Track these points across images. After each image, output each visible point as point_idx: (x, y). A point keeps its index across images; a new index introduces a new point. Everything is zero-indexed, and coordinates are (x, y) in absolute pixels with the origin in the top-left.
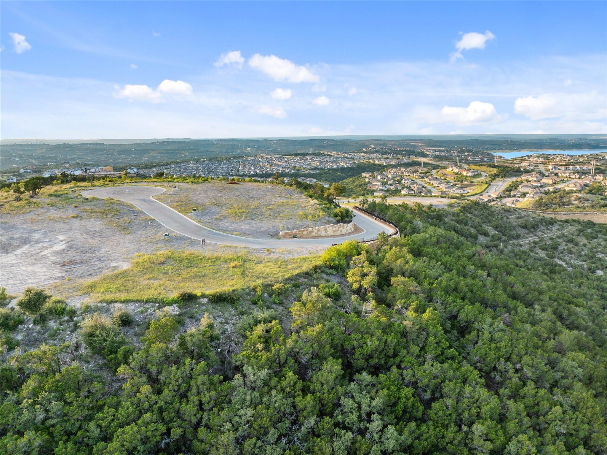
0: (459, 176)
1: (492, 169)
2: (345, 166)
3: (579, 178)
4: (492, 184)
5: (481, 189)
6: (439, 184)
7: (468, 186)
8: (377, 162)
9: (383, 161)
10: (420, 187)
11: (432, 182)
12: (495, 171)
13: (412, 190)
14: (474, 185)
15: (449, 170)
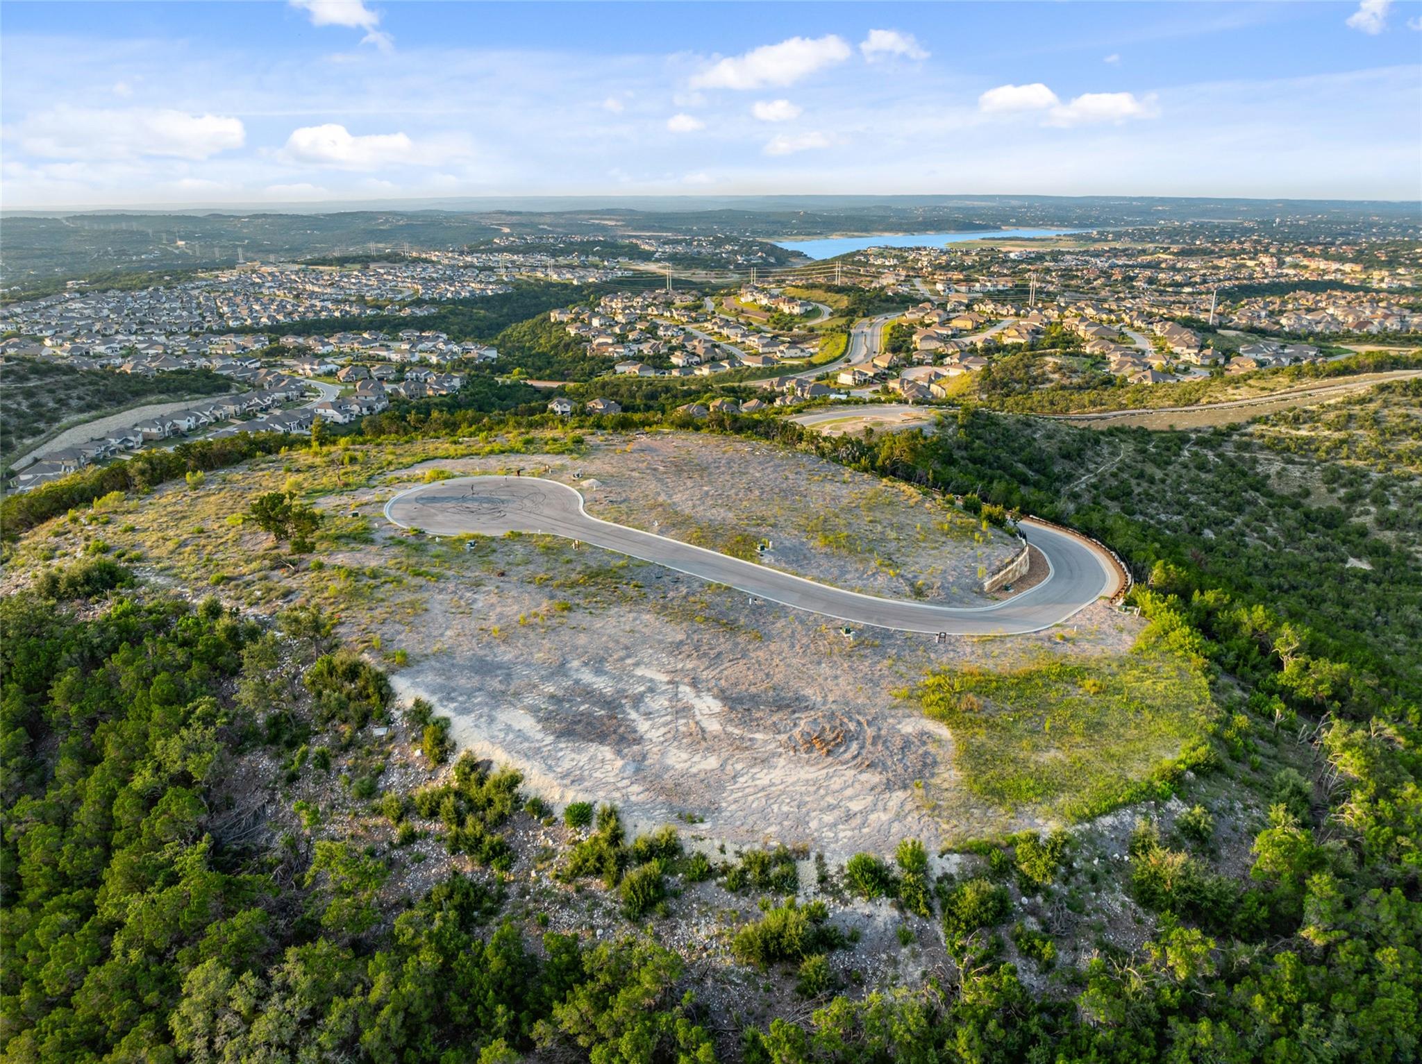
0: (776, 315)
1: (838, 296)
2: (490, 293)
3: (1017, 315)
4: (852, 331)
5: (837, 346)
6: (743, 335)
7: (804, 339)
8: (555, 277)
9: (569, 276)
10: (708, 345)
11: (725, 332)
12: (844, 302)
13: (694, 354)
14: (817, 336)
15: (746, 299)
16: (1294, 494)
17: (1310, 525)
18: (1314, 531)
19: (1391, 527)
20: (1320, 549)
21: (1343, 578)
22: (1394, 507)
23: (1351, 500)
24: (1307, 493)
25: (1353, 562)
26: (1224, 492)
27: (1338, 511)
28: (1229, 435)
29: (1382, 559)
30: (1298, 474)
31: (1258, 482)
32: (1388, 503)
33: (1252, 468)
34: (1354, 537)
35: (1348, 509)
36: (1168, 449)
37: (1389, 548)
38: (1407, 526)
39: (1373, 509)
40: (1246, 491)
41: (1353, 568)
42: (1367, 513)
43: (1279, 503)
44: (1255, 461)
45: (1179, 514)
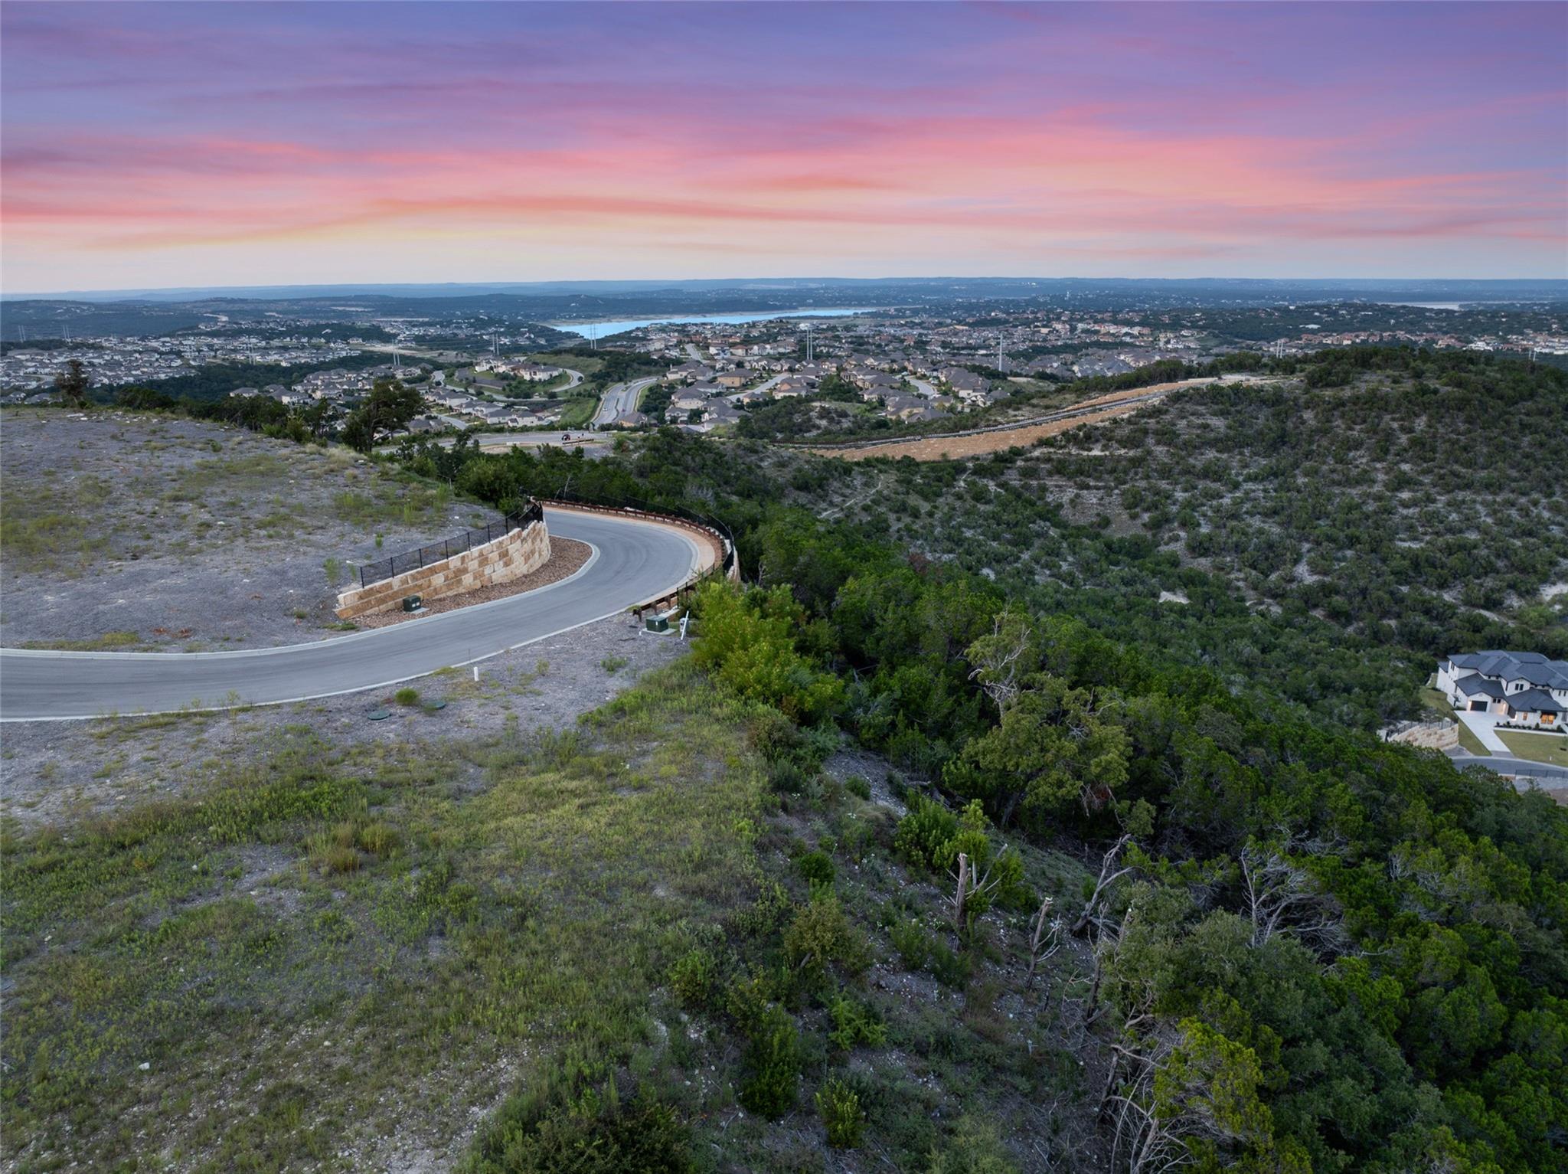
0: (514, 383)
1: (590, 360)
2: (163, 377)
3: (791, 370)
4: (602, 396)
6: (468, 405)
7: (545, 406)
8: (258, 359)
9: (276, 357)
12: (598, 365)
14: (559, 404)
15: (481, 369)
16: (1092, 525)
17: (1112, 556)
18: (1117, 564)
19: (1205, 553)
20: (1126, 583)
21: (1156, 614)
22: (1205, 530)
23: (1156, 525)
24: (1106, 522)
25: (1165, 596)
26: (1008, 524)
27: (1144, 539)
28: (1013, 462)
29: (1199, 589)
30: (1095, 501)
31: (1048, 511)
32: (1199, 525)
33: (1041, 498)
34: (1165, 568)
35: (1154, 535)
36: (939, 479)
37: (1205, 576)
38: (1223, 550)
39: (1183, 534)
40: (1034, 522)
41: (1168, 603)
42: (1177, 539)
43: (1074, 534)
44: (1044, 489)
45: (950, 552)
